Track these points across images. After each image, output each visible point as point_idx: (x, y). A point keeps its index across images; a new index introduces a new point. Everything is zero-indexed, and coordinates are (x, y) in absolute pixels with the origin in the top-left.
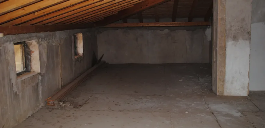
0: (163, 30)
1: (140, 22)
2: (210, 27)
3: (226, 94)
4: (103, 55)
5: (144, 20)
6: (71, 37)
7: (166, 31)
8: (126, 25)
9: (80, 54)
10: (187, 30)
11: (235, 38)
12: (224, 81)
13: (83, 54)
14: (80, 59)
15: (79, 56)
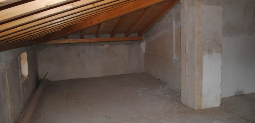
0: (104, 45)
1: (81, 38)
2: (144, 42)
3: (203, 107)
4: (47, 73)
5: (85, 36)
6: (17, 58)
7: (107, 46)
8: (66, 41)
9: (24, 76)
10: (125, 45)
11: (210, 51)
12: (201, 95)
13: (29, 75)
14: (26, 82)
15: (25, 79)
